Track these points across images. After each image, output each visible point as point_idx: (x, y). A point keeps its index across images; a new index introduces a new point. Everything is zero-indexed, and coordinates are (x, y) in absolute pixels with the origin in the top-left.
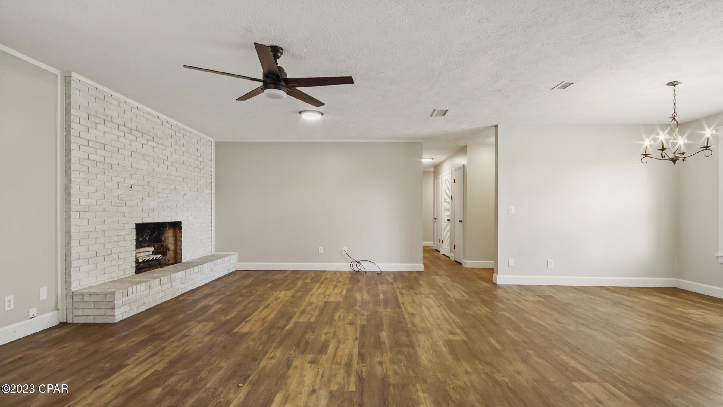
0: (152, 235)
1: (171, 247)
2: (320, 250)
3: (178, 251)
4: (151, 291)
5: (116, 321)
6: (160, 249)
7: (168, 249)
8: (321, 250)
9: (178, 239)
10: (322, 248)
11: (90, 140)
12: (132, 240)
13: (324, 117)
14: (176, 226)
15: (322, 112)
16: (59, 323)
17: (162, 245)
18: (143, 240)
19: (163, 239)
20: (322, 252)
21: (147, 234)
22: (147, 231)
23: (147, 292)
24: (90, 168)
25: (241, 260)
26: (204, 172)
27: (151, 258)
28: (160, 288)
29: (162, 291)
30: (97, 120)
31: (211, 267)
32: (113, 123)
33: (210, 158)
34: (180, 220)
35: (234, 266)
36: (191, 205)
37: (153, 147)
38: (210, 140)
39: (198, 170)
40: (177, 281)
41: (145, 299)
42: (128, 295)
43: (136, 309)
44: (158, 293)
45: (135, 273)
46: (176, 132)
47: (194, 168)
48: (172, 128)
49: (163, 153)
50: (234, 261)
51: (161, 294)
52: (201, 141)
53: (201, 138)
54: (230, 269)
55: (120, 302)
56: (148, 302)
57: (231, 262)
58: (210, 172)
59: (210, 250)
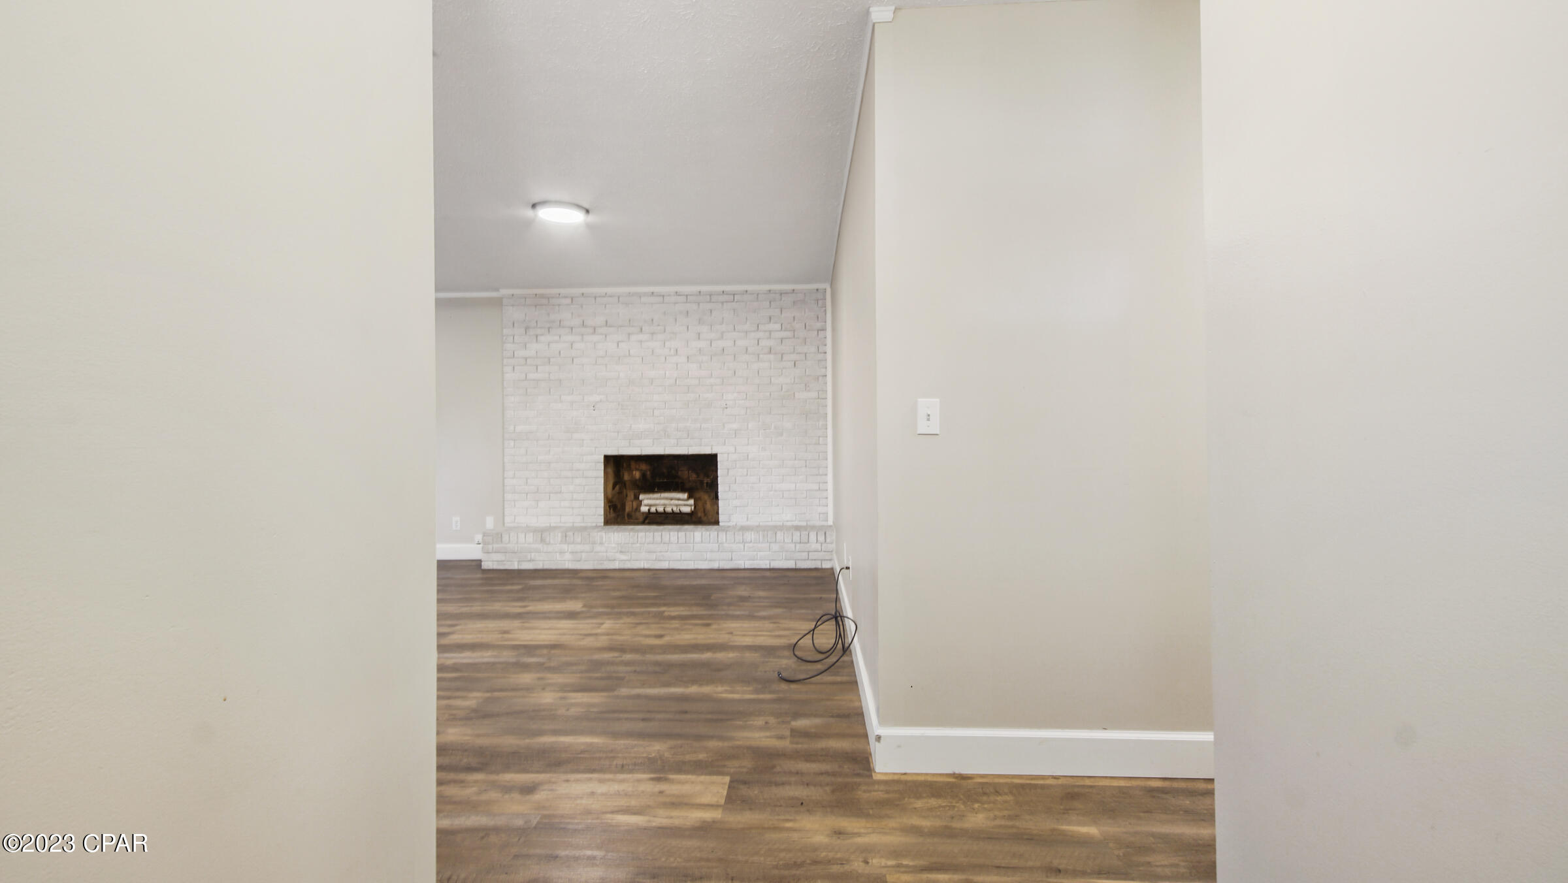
12: (596, 477)
24: (529, 390)
26: (794, 357)
27: (669, 510)
28: (565, 547)
29: (570, 553)
30: (539, 331)
31: (720, 542)
32: (564, 327)
33: (819, 325)
34: (714, 452)
35: (827, 558)
36: (750, 426)
37: (641, 341)
38: (817, 290)
39: (772, 356)
40: (606, 545)
41: (533, 554)
42: (502, 541)
43: (516, 563)
44: (562, 553)
45: (603, 524)
46: (701, 304)
47: (758, 355)
48: (688, 300)
49: (666, 346)
50: (826, 545)
51: (568, 556)
52: (781, 300)
53: (781, 294)
54: (805, 560)
55: (490, 547)
56: (540, 561)
57: (809, 545)
58: (823, 354)
59: (821, 515)
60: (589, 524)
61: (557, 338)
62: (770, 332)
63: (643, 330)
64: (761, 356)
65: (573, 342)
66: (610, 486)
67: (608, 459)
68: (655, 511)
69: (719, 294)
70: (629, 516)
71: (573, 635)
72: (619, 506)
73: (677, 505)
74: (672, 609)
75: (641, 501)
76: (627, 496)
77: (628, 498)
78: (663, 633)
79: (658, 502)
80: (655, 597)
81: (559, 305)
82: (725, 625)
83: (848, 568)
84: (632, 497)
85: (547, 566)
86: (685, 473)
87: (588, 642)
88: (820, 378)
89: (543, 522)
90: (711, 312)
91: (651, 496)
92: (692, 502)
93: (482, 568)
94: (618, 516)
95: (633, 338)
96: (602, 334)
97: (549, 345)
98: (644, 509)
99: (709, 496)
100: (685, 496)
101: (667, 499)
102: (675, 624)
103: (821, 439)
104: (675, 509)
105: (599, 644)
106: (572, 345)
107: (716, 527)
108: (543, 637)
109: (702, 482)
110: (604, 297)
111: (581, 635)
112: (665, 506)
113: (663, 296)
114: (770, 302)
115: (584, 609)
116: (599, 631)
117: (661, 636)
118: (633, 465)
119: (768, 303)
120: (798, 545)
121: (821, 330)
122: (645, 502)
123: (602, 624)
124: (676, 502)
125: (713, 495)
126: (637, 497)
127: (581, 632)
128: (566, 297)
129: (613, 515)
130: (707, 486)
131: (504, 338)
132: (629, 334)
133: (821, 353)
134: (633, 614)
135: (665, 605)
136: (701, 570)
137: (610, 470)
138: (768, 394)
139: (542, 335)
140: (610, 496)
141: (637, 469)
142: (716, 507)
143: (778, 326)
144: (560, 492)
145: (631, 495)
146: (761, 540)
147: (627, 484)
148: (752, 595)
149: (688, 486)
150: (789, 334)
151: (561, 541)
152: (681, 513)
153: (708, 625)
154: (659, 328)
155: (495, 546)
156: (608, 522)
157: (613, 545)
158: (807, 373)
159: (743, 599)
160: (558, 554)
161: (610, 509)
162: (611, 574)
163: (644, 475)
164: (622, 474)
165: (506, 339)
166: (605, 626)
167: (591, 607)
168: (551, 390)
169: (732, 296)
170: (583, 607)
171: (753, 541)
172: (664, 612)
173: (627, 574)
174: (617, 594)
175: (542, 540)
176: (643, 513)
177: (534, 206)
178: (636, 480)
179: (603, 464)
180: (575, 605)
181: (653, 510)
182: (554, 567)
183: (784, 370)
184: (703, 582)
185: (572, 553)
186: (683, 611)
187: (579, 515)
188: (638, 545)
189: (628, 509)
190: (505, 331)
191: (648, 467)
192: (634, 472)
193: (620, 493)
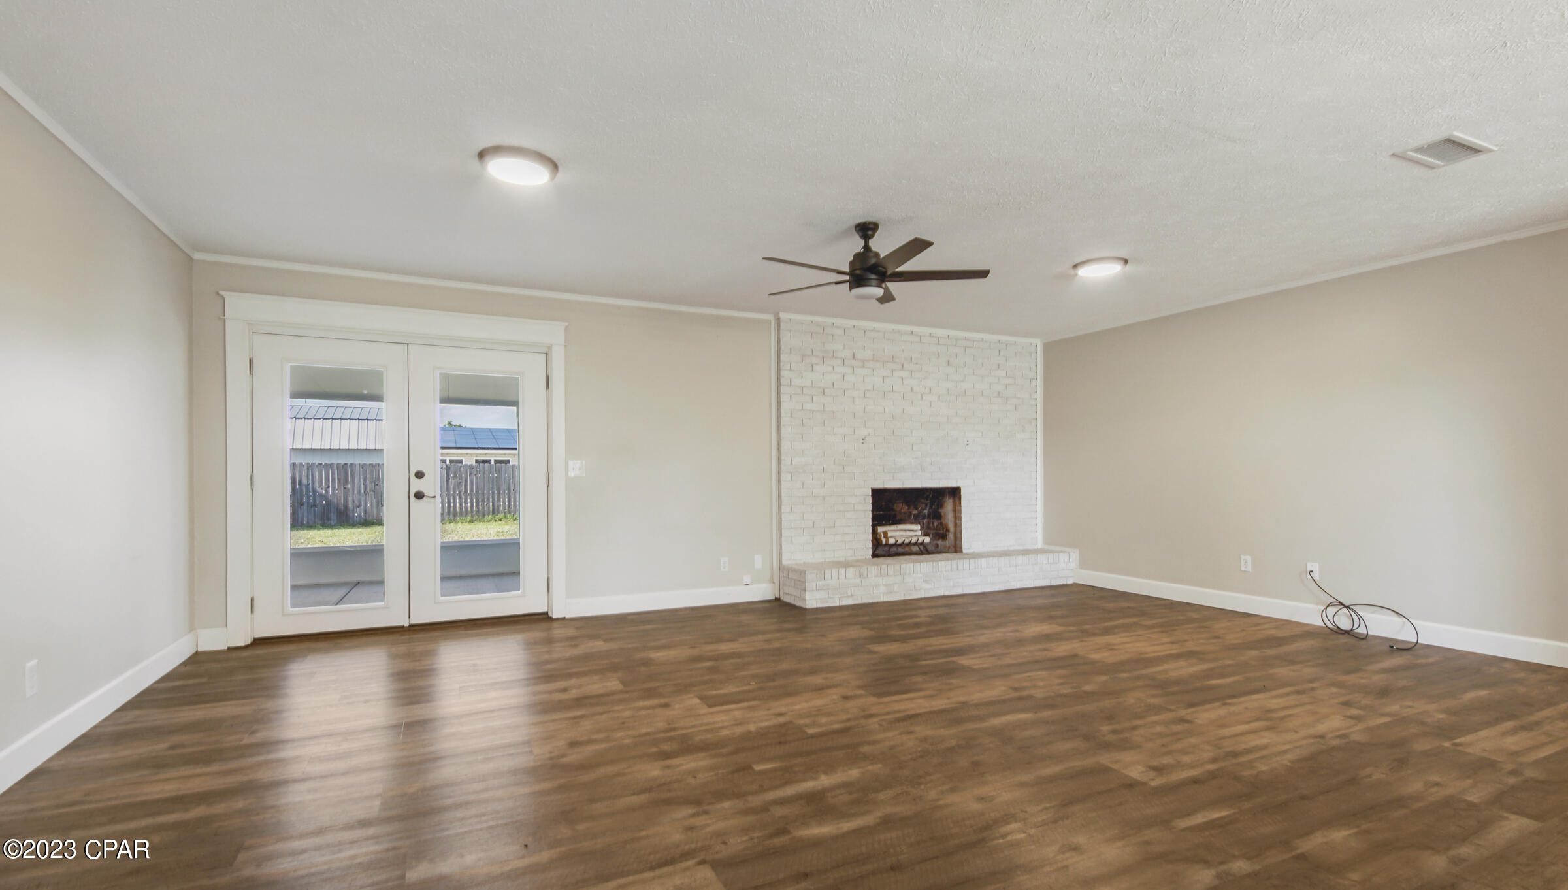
0: (931, 508)
1: (951, 527)
2: (1243, 562)
3: (958, 535)
4: (863, 581)
5: (807, 607)
6: (940, 530)
7: (948, 530)
8: (1247, 563)
9: (958, 515)
10: (1249, 558)
11: (805, 387)
12: (865, 511)
13: (1129, 267)
14: (955, 492)
15: (1125, 257)
16: (774, 598)
17: (941, 523)
18: (919, 513)
19: (943, 514)
20: (1250, 569)
21: (924, 506)
22: (923, 501)
23: (857, 580)
24: (805, 421)
25: (1084, 564)
26: (1015, 401)
30: (814, 360)
31: (999, 566)
32: (836, 358)
33: (1032, 375)
34: (956, 484)
35: (1071, 575)
36: (986, 461)
37: (902, 378)
39: (1000, 400)
41: (850, 589)
44: (877, 586)
45: (872, 557)
46: (949, 347)
47: (990, 398)
48: (939, 343)
49: (922, 384)
50: (1069, 564)
51: (883, 589)
52: (1006, 350)
53: (1007, 345)
54: (1056, 578)
57: (1058, 565)
59: (1033, 540)
61: (830, 369)
62: (999, 377)
63: (904, 367)
64: (992, 399)
65: (845, 374)
67: (873, 492)
68: (899, 543)
69: (962, 340)
79: (896, 533)
81: (833, 335)
85: (866, 601)
88: (1033, 421)
89: (817, 558)
90: (957, 356)
92: (925, 531)
95: (896, 374)
96: (870, 368)
97: (823, 375)
98: (890, 541)
100: (919, 527)
101: (903, 530)
104: (913, 539)
106: (844, 376)
107: (964, 554)
110: (872, 331)
112: (903, 537)
113: (919, 335)
119: (998, 352)
120: (1051, 566)
121: (1033, 379)
124: (912, 533)
128: (838, 327)
131: (782, 364)
132: (892, 371)
133: (1032, 399)
138: (997, 433)
139: (816, 364)
143: (1004, 373)
144: (835, 526)
150: (1012, 381)
152: (919, 544)
154: (917, 366)
156: (878, 556)
158: (1023, 417)
162: (922, 604)
165: (786, 366)
168: (826, 422)
169: (972, 342)
176: (888, 545)
179: (871, 497)
181: (898, 541)
182: (871, 601)
183: (1008, 413)
187: (851, 549)
190: (783, 358)
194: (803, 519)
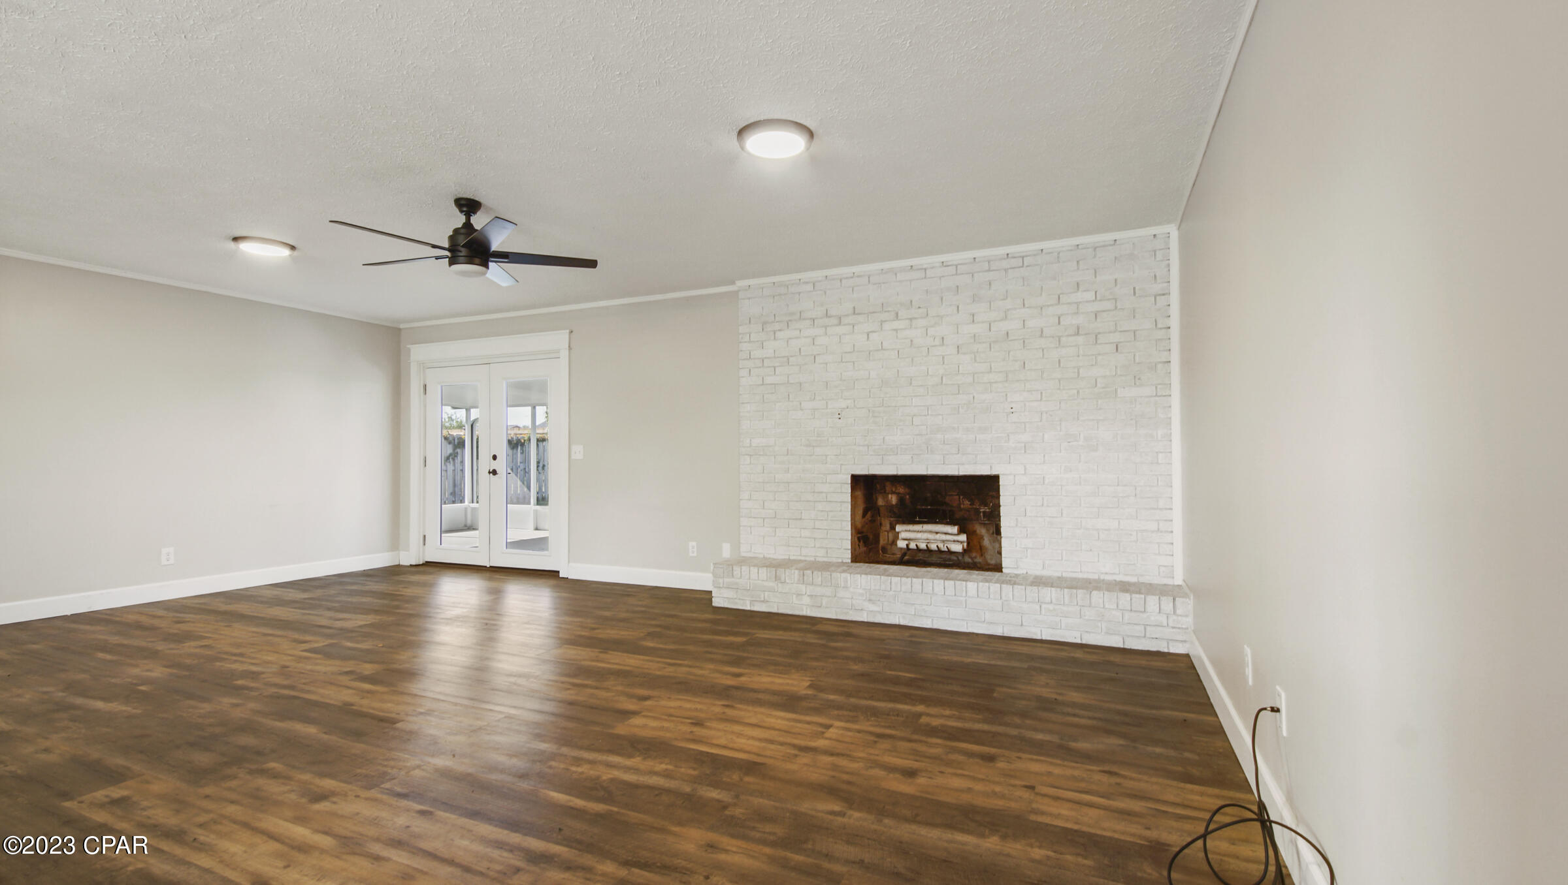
11: (766, 358)
12: (841, 502)
26: (1116, 337)
27: (933, 547)
28: (803, 588)
29: (808, 596)
30: (777, 326)
31: (1004, 598)
32: (804, 319)
33: (1159, 287)
34: (994, 473)
35: (1180, 638)
36: (1046, 436)
37: (896, 330)
38: (1155, 236)
39: (1080, 340)
40: (851, 589)
41: (766, 593)
42: (733, 575)
43: (748, 603)
44: (799, 595)
45: (850, 561)
46: (975, 275)
47: (1059, 337)
48: (959, 272)
49: (929, 334)
50: (1175, 617)
51: (806, 600)
52: (1095, 257)
53: (1095, 249)
54: (1138, 637)
55: (721, 581)
56: (775, 602)
57: (1145, 615)
58: (1164, 331)
59: (1162, 569)
60: (834, 560)
61: (797, 333)
62: (1078, 303)
63: (899, 315)
64: (1063, 339)
65: (816, 336)
66: (860, 512)
67: (857, 480)
68: (915, 547)
69: (1001, 259)
70: (884, 550)
71: (782, 744)
72: (871, 537)
73: (943, 541)
74: (933, 710)
75: (898, 533)
76: (881, 524)
77: (883, 528)
78: (915, 765)
79: (919, 535)
80: (910, 683)
81: (799, 293)
82: (1020, 765)
83: (1275, 710)
84: (888, 527)
85: (782, 610)
86: (954, 499)
87: (803, 768)
88: (1160, 366)
89: (780, 554)
90: (990, 284)
91: (911, 527)
92: (963, 537)
93: (713, 604)
94: (870, 550)
95: (887, 326)
96: (849, 324)
97: (788, 342)
98: (901, 544)
99: (988, 530)
100: (955, 529)
101: (931, 532)
102: (936, 746)
103: (1160, 455)
104: (941, 545)
105: (814, 776)
106: (814, 339)
107: (998, 574)
108: (742, 742)
109: (977, 512)
110: (852, 277)
111: (794, 746)
112: (928, 541)
113: (925, 269)
114: (1078, 262)
115: (810, 692)
116: (821, 743)
117: (911, 773)
118: (888, 487)
119: (1075, 263)
120: (1127, 615)
121: (1160, 295)
122: (903, 535)
123: (828, 727)
124: (944, 537)
125: (992, 529)
126: (893, 528)
127: (796, 742)
128: (807, 283)
129: (863, 549)
130: (984, 516)
131: (740, 336)
132: (882, 322)
133: (1161, 329)
134: (874, 713)
135: (924, 700)
136: (977, 635)
137: (859, 493)
138: (1076, 391)
139: (780, 330)
140: (859, 525)
141: (893, 493)
142: (997, 545)
143: (1090, 296)
144: (801, 519)
145: (886, 525)
146: (1067, 601)
147: (882, 511)
148: (1060, 698)
149: (958, 515)
150: (1108, 305)
151: (799, 580)
152: (950, 552)
153: (991, 759)
154: (920, 310)
155: (727, 580)
156: (855, 559)
157: (861, 591)
158: (1137, 360)
159: (1047, 705)
160: (794, 596)
161: (860, 541)
162: (855, 631)
163: (901, 500)
164: (874, 496)
165: (742, 338)
166: (832, 733)
167: (821, 689)
168: (791, 396)
169: (1021, 259)
170: (810, 686)
171: (1054, 601)
172: (920, 715)
173: (877, 633)
174: (857, 667)
175: (777, 578)
176: (901, 549)
177: (742, 132)
178: (893, 505)
179: (850, 486)
180: (797, 683)
181: (913, 546)
182: (789, 612)
183: (1100, 358)
184: (981, 659)
185: (811, 596)
186: (949, 717)
187: (822, 548)
188: (892, 593)
189: (882, 542)
190: (741, 329)
191: (907, 490)
192: (890, 496)
193: (873, 521)
194: (764, 508)
